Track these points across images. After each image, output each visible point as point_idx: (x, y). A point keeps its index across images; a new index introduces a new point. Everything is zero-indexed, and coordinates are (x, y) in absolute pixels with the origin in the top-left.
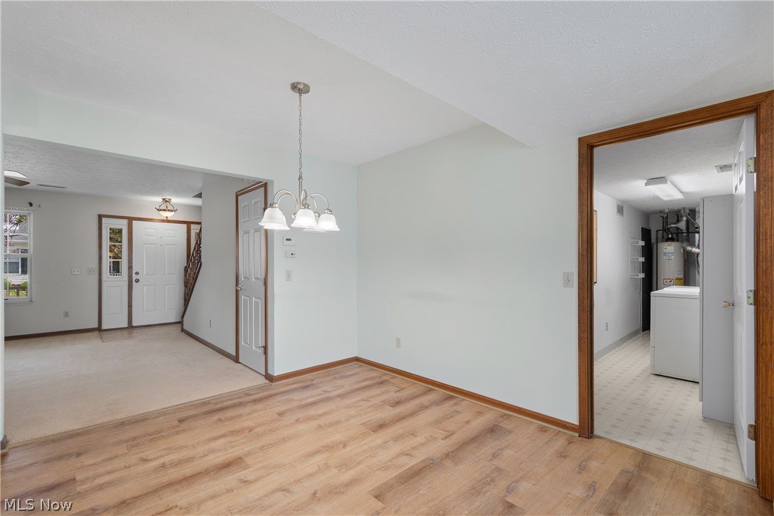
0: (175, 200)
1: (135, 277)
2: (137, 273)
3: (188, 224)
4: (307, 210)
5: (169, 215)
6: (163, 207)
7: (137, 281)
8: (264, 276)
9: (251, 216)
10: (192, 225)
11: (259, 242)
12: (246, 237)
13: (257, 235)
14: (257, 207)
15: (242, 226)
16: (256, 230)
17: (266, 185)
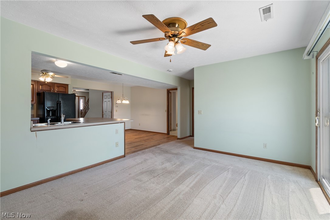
6: (74, 93)
8: (111, 111)
9: (107, 98)
10: (80, 97)
11: (109, 104)
12: (105, 102)
13: (109, 102)
14: (109, 96)
15: (104, 100)
16: (108, 101)
17: (111, 92)
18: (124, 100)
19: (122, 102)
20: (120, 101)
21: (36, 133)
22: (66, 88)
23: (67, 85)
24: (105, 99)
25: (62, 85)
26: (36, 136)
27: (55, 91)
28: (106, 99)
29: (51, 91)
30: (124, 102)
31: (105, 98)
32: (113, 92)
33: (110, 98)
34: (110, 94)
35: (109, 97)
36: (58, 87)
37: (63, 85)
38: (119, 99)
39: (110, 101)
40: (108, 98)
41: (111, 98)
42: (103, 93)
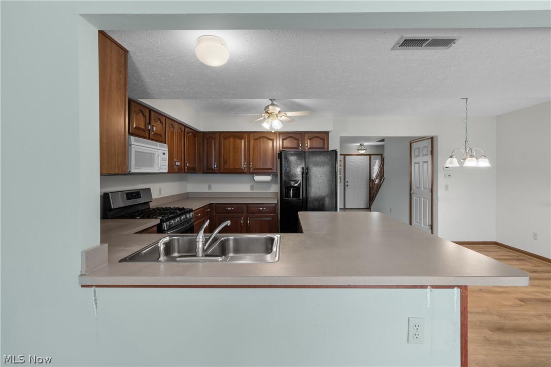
0: (365, 144)
1: (346, 184)
2: (347, 182)
3: (370, 155)
4: (472, 158)
5: (363, 152)
6: (360, 148)
7: (347, 186)
8: (430, 187)
9: (421, 154)
10: (372, 156)
11: (427, 168)
12: (417, 165)
13: (425, 165)
14: (425, 149)
15: (414, 160)
16: (424, 162)
17: (432, 138)
18: (472, 156)
19: (461, 164)
20: (455, 160)
21: (95, 291)
22: (323, 139)
23: (327, 133)
24: (416, 157)
25: (316, 135)
26: (96, 304)
27: (305, 148)
28: (418, 156)
29: (299, 148)
30: (470, 163)
31: (417, 154)
32: (438, 136)
33: (427, 155)
34: (428, 142)
35: (425, 152)
36: (310, 139)
37: (318, 135)
38: (451, 157)
39: (427, 162)
40: (424, 155)
41: (430, 153)
42: (412, 142)
